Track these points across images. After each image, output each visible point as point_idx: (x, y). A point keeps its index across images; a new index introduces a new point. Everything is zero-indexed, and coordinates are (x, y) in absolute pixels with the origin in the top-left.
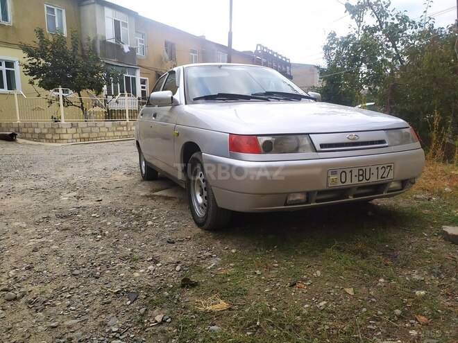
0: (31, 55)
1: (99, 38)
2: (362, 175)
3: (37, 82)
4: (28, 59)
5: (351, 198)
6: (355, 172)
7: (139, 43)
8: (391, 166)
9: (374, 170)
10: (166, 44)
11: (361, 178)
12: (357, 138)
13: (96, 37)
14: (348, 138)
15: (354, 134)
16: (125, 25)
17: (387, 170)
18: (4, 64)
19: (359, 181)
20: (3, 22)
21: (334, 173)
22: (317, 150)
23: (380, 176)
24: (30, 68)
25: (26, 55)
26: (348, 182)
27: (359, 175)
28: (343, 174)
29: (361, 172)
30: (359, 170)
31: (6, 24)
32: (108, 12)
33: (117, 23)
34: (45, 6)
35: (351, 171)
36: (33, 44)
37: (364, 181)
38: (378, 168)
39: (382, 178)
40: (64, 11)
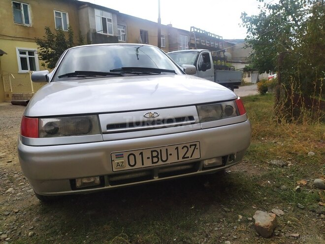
0: (43, 45)
1: (92, 31)
2: (157, 157)
3: (46, 64)
4: (41, 48)
5: (156, 179)
6: (147, 154)
7: (121, 33)
8: (195, 145)
9: (172, 150)
10: (141, 32)
11: (155, 160)
12: (155, 115)
13: (90, 31)
14: (144, 116)
15: (153, 111)
16: (110, 20)
17: (191, 150)
18: (27, 53)
19: (153, 163)
20: (26, 25)
21: (119, 156)
22: (103, 131)
23: (181, 156)
24: (42, 55)
25: (39, 46)
26: (139, 165)
27: (153, 157)
28: (132, 157)
29: (155, 154)
30: (152, 152)
31: (28, 25)
32: (97, 12)
33: (104, 20)
34: (54, 11)
35: (141, 154)
36: (43, 38)
37: (160, 163)
38: (177, 148)
39: (184, 158)
40: (67, 14)
